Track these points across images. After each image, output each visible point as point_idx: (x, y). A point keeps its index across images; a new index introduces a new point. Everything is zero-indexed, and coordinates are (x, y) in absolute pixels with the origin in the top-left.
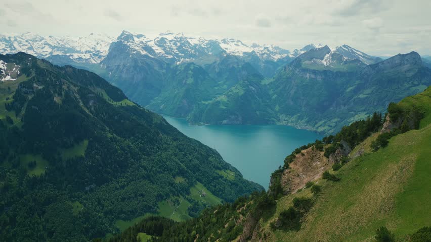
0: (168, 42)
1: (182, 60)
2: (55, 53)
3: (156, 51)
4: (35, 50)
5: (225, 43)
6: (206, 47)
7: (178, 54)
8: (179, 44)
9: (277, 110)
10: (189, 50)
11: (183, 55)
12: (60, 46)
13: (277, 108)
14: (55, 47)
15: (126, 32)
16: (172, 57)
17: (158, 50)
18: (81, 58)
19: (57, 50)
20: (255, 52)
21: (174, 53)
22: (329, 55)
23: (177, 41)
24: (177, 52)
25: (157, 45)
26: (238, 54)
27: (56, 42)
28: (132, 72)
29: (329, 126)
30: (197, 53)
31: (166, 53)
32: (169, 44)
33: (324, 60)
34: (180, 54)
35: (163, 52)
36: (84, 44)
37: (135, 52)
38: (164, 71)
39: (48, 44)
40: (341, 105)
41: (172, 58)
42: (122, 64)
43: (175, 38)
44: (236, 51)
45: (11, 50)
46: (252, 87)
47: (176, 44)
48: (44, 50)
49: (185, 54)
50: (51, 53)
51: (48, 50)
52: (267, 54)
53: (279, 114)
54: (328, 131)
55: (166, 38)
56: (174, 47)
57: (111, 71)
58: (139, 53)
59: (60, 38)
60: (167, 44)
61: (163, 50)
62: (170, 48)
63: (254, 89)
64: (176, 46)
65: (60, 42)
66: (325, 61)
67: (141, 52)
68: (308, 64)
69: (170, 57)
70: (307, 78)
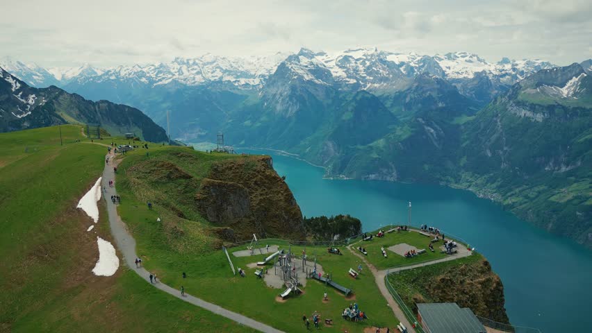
0: (353, 62)
1: (368, 86)
2: (226, 78)
3: (334, 75)
4: (204, 75)
5: (449, 59)
6: (417, 66)
7: (365, 77)
8: (368, 63)
9: (462, 164)
10: (381, 71)
11: (371, 78)
12: (232, 69)
13: (464, 161)
14: (226, 71)
15: (306, 50)
16: (355, 81)
17: (337, 72)
18: (248, 84)
19: (229, 75)
20: (486, 74)
21: (361, 76)
22: (577, 79)
23: (367, 59)
24: (365, 75)
25: (337, 65)
26: (466, 76)
27: (228, 65)
28: (288, 103)
29: (526, 197)
30: (391, 76)
31: (348, 77)
32: (354, 65)
33: (566, 87)
34: (368, 78)
35: (344, 75)
36: (261, 66)
37: (295, 77)
38: (330, 101)
39: (219, 67)
40: (562, 165)
41: (355, 83)
42: (279, 92)
43: (364, 55)
44: (464, 71)
45: (179, 75)
46: (429, 128)
47: (363, 63)
48: (215, 74)
49: (375, 77)
50: (222, 77)
51: (218, 74)
52: (510, 74)
53: (463, 171)
54: (521, 204)
55: (351, 57)
56: (361, 68)
57: (267, 101)
58: (301, 78)
59: (233, 60)
60: (351, 65)
61: (345, 72)
62: (354, 70)
63: (432, 131)
64: (364, 66)
65: (233, 65)
66: (567, 89)
67: (305, 76)
68: (529, 94)
69: (353, 81)
70: (520, 117)
